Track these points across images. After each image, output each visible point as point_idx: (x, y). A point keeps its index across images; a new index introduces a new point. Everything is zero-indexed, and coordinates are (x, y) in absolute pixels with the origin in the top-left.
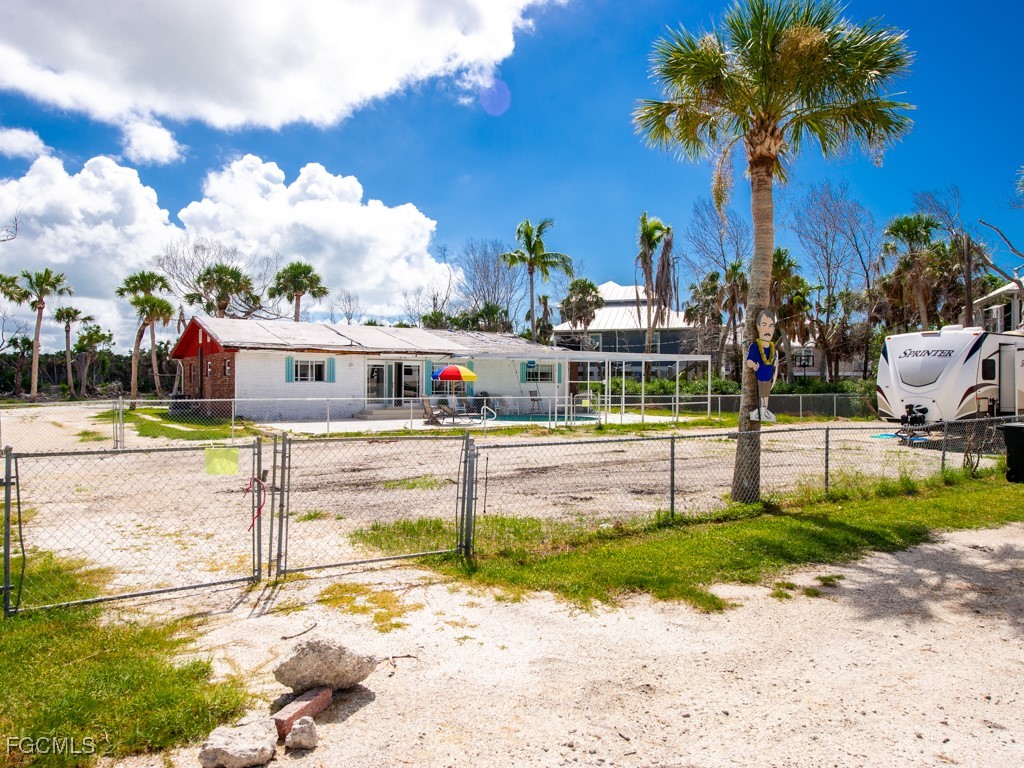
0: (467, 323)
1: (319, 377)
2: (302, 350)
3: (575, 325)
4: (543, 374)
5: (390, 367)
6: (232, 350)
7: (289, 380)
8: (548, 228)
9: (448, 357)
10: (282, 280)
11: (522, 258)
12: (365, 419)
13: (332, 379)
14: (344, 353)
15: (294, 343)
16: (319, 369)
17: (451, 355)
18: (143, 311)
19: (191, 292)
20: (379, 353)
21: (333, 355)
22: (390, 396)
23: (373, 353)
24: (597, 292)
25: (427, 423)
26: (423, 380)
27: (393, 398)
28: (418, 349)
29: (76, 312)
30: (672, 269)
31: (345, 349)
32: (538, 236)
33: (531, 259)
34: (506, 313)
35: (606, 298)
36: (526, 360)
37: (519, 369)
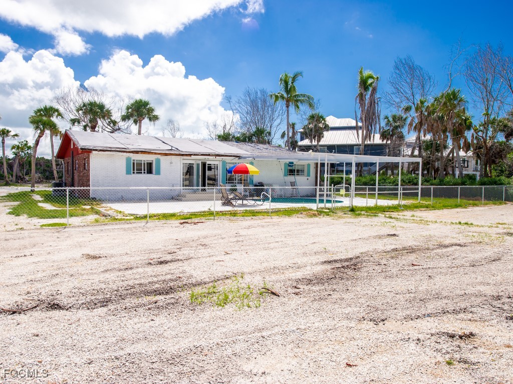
0: (245, 139)
1: (150, 171)
2: (137, 152)
3: (311, 142)
4: (298, 171)
5: (198, 165)
6: (88, 151)
7: (128, 173)
8: (299, 78)
9: (237, 158)
10: (130, 110)
11: (282, 97)
12: (181, 200)
13: (158, 173)
14: (166, 155)
15: (131, 147)
16: (150, 165)
17: (239, 157)
18: (37, 128)
19: (73, 117)
20: (190, 155)
21: (159, 156)
22: (198, 186)
23: (186, 155)
24: (325, 121)
25: (224, 204)
26: (220, 174)
27: (200, 188)
28: (217, 153)
29: (8, 132)
30: (376, 105)
31: (167, 152)
32: (292, 83)
33: (288, 98)
34: (270, 133)
35: (331, 125)
36: (288, 161)
37: (283, 167)
